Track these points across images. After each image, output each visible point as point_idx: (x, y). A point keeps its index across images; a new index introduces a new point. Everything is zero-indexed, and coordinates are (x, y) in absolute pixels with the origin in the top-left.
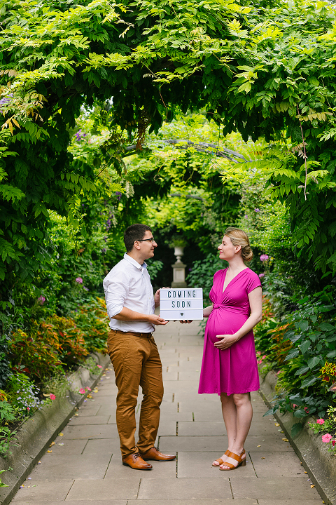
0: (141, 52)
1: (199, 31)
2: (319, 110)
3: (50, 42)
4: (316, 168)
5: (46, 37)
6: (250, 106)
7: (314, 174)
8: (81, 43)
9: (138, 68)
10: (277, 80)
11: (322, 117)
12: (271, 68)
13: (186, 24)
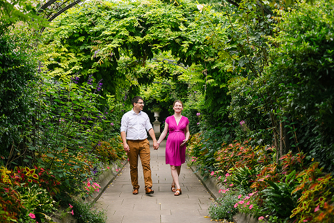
0: (147, 37)
1: (168, 30)
2: (212, 57)
3: (115, 33)
4: (211, 78)
5: (114, 31)
6: (187, 56)
7: (209, 81)
8: (126, 33)
9: (147, 42)
10: (196, 47)
11: (213, 59)
12: (194, 42)
13: (164, 27)
